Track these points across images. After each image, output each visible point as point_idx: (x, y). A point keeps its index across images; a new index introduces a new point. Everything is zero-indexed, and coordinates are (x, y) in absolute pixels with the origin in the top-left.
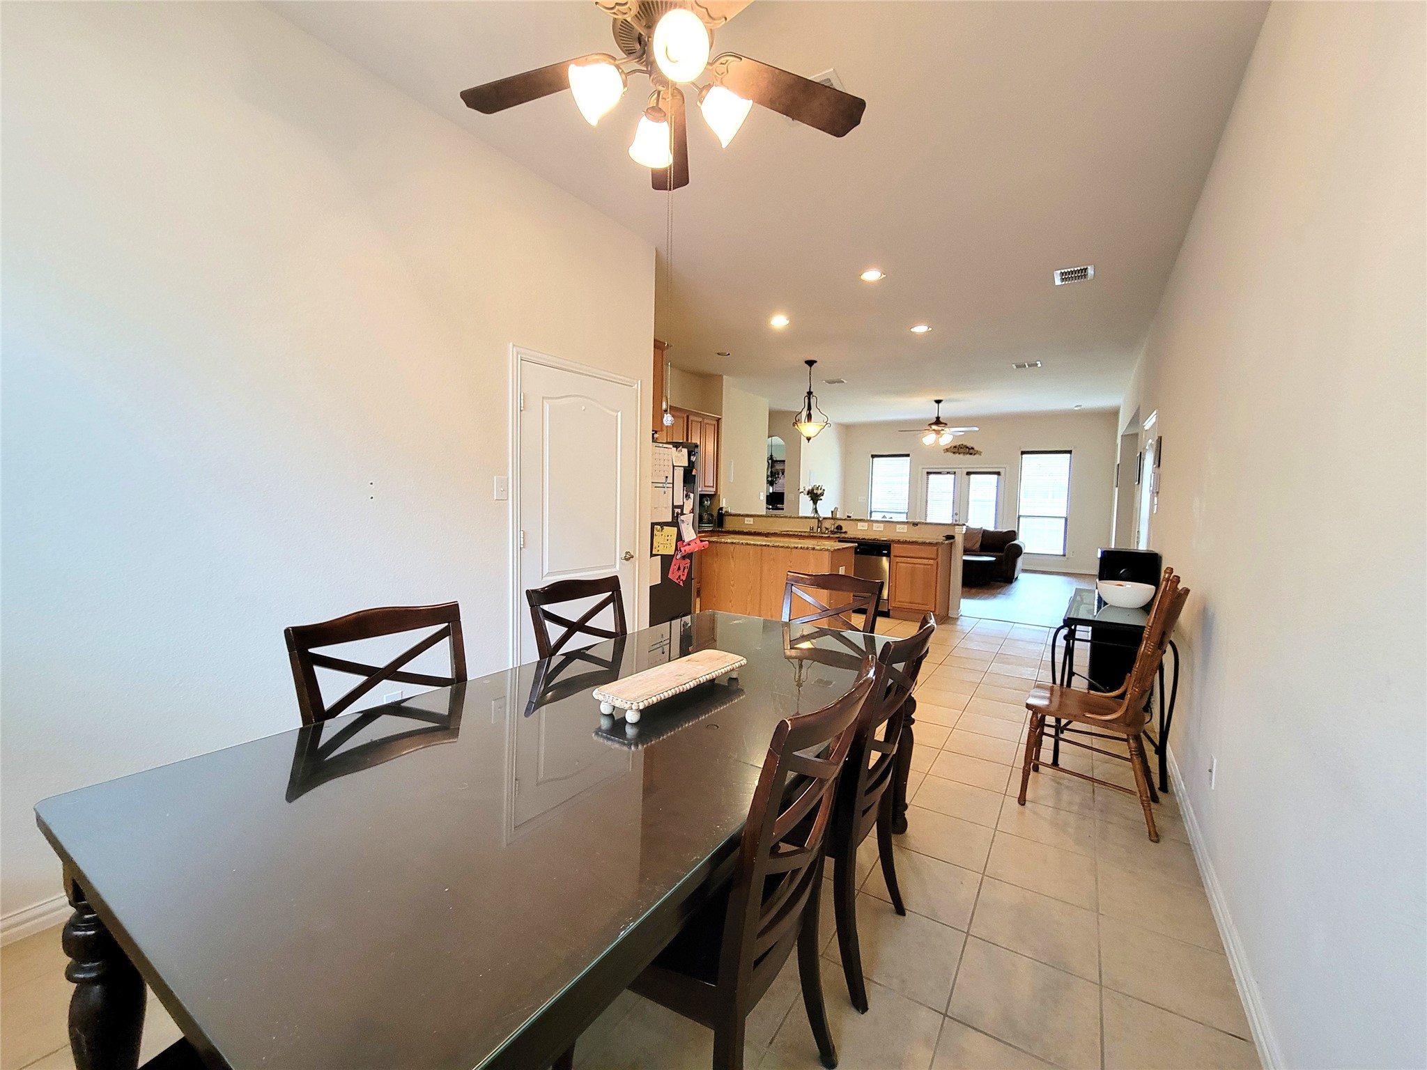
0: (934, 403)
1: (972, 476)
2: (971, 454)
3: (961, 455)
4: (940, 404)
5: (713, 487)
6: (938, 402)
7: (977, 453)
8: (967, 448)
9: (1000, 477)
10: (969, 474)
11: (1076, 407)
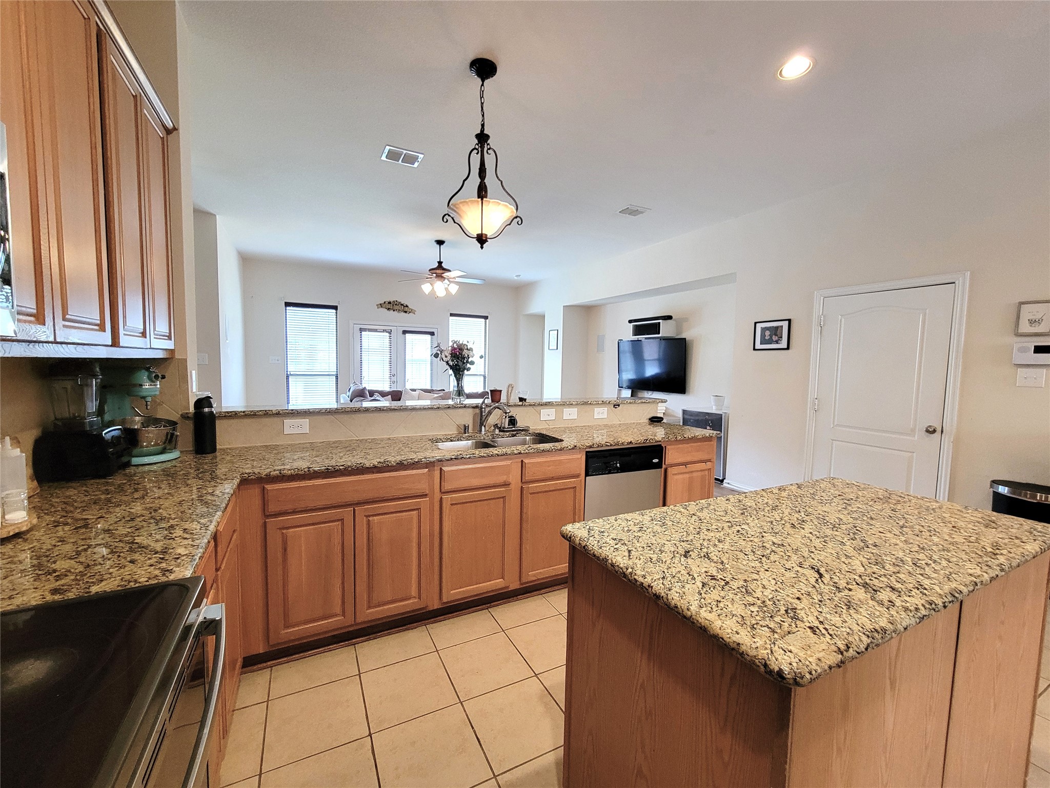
0: (435, 244)
1: (407, 335)
2: (406, 312)
3: (395, 312)
4: (442, 246)
5: (102, 328)
6: (440, 243)
7: (411, 311)
8: (402, 305)
9: (433, 337)
10: (405, 332)
11: (516, 276)
